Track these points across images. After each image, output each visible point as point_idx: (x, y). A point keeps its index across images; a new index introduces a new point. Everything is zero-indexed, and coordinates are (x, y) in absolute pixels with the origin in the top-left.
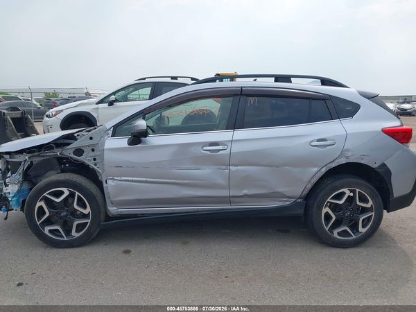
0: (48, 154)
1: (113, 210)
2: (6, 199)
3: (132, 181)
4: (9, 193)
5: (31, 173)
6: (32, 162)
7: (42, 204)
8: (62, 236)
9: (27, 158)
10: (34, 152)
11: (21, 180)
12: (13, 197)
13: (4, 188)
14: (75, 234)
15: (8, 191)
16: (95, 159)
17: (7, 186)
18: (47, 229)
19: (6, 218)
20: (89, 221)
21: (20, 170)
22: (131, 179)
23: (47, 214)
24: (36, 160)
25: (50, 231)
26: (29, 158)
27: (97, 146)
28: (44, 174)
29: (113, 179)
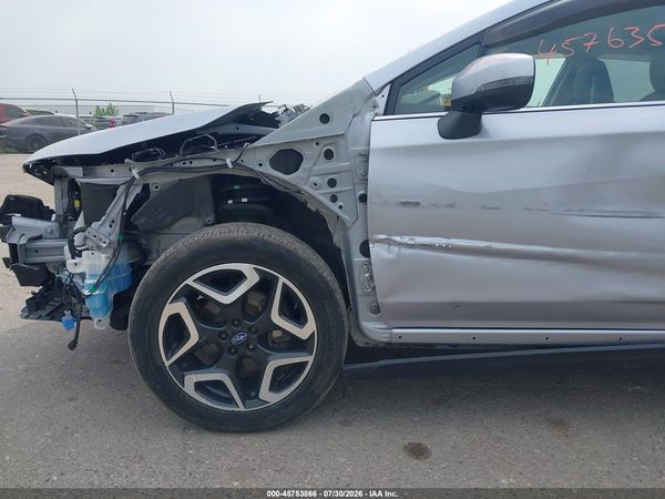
0: (196, 164)
1: (375, 329)
2: (74, 291)
3: (446, 249)
4: (83, 276)
5: (141, 220)
6: (146, 187)
7: (179, 308)
8: (231, 401)
9: (135, 173)
10: (155, 157)
11: (115, 237)
12: (96, 286)
13: (70, 262)
14: (268, 396)
15: (79, 270)
16: (332, 183)
17: (76, 253)
18: (192, 379)
19: (73, 345)
20: (310, 359)
21: (115, 209)
22: (443, 241)
23: (194, 338)
24: (159, 181)
25: (199, 386)
26: (141, 174)
27: (341, 142)
28: (169, 226)
29: (389, 242)
